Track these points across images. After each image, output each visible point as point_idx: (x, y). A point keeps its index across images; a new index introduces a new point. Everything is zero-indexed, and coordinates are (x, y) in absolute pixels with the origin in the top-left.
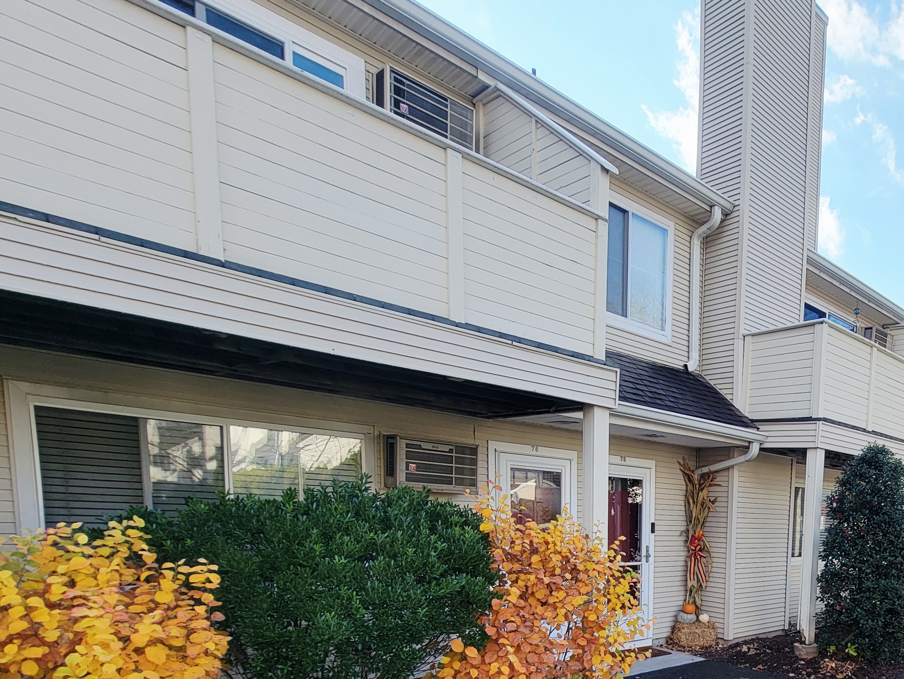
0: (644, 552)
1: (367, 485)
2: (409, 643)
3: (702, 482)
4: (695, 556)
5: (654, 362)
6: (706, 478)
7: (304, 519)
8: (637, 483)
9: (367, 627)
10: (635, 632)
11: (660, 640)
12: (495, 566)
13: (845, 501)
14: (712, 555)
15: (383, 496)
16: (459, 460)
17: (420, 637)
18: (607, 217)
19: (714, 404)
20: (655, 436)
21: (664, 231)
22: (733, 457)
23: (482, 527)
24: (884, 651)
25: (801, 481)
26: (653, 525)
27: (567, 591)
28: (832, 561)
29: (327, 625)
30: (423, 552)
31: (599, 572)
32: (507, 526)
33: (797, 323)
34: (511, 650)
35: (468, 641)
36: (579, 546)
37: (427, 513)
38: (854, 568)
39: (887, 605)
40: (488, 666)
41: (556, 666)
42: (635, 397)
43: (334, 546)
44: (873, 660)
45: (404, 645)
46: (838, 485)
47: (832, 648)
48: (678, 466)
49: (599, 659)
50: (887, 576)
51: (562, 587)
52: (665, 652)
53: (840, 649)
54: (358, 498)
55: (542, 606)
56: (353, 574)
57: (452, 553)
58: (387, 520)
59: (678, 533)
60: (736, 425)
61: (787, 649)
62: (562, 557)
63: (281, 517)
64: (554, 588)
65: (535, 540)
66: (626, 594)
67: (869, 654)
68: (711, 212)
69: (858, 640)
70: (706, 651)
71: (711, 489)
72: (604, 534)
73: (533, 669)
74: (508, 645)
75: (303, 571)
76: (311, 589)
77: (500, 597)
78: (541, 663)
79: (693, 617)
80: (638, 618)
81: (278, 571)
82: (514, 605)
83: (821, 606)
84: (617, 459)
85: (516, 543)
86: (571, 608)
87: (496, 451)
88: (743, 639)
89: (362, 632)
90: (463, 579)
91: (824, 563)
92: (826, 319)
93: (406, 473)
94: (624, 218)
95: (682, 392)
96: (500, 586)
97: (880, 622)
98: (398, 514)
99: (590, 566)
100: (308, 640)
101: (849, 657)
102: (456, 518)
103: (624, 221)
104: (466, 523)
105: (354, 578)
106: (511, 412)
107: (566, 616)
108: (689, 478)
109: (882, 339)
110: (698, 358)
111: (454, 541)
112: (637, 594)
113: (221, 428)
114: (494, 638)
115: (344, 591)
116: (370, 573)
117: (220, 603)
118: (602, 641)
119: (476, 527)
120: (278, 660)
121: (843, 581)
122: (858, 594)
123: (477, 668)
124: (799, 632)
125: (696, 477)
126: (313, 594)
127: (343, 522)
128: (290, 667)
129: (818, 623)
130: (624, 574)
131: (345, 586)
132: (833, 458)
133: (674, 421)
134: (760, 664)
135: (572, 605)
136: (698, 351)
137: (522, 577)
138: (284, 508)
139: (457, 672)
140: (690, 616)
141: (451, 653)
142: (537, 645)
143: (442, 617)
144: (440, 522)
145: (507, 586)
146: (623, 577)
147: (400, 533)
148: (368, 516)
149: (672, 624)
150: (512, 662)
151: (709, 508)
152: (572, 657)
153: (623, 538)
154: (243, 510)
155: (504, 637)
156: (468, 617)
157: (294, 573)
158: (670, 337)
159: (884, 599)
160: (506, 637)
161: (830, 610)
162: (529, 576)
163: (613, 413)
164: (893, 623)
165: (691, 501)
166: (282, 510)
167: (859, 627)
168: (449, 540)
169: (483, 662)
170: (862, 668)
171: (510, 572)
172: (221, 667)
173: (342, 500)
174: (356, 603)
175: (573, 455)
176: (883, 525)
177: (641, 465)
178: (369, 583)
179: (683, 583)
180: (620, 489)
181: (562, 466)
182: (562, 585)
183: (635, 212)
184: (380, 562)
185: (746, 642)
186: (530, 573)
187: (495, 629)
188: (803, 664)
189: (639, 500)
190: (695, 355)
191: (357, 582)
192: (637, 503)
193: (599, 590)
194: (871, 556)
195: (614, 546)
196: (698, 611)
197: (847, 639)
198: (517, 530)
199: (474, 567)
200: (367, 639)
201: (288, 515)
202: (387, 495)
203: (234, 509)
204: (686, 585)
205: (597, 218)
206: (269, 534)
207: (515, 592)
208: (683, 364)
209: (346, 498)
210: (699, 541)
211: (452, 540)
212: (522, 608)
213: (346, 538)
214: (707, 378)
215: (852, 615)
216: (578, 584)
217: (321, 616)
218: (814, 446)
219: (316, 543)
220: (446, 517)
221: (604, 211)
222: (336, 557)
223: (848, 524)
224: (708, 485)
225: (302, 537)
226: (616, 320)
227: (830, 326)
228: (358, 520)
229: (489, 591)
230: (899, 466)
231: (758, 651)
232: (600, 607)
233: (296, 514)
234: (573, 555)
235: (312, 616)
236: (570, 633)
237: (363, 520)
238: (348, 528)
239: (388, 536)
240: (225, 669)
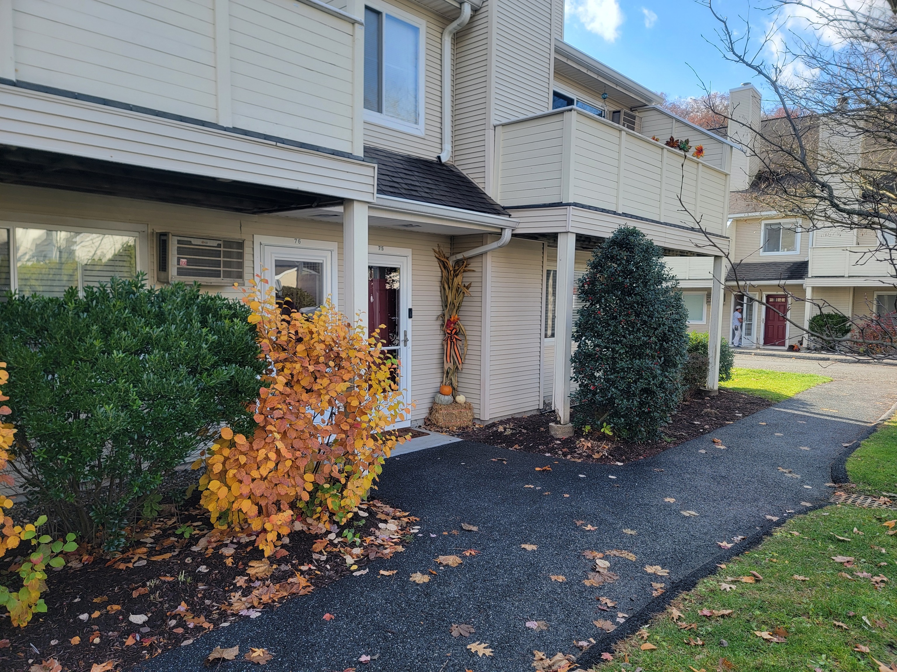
0: (402, 337)
1: (143, 282)
2: (182, 431)
3: (457, 268)
4: (451, 339)
5: (409, 155)
6: (461, 264)
7: (85, 316)
8: (394, 270)
9: (143, 418)
10: (395, 416)
11: (418, 422)
12: (262, 355)
13: (597, 283)
14: (468, 338)
15: (157, 293)
16: (228, 255)
17: (192, 426)
18: (363, 21)
19: (467, 193)
20: (411, 225)
21: (416, 30)
22: (487, 244)
23: (250, 319)
24: (640, 431)
25: (552, 264)
26: (410, 310)
27: (331, 378)
28: (585, 342)
29: (106, 417)
30: (195, 345)
31: (360, 359)
32: (274, 317)
33: (546, 112)
34: (278, 436)
35: (238, 429)
36: (342, 334)
37: (198, 307)
38: (607, 348)
39: (641, 384)
40: (256, 452)
41: (320, 450)
42: (391, 190)
43: (113, 341)
44: (629, 440)
45: (177, 434)
46: (589, 267)
47: (588, 428)
48: (433, 253)
49: (362, 442)
50: (641, 356)
51: (326, 375)
52: (423, 433)
53: (596, 428)
54: (134, 295)
55: (307, 393)
56: (130, 368)
57: (222, 345)
58: (162, 315)
59: (435, 318)
60: (489, 213)
61: (542, 429)
62: (326, 345)
63: (63, 315)
64: (318, 376)
65: (300, 331)
66: (386, 380)
67: (625, 434)
68: (461, 9)
69: (613, 420)
70: (463, 431)
71: (465, 274)
72: (365, 323)
73: (298, 454)
74: (275, 432)
75: (83, 366)
76: (91, 382)
77: (267, 386)
78: (307, 448)
79: (449, 398)
80: (399, 403)
81: (60, 366)
82: (280, 392)
83: (575, 386)
84: (375, 249)
85: (282, 334)
86: (334, 395)
87: (261, 244)
88: (499, 419)
89: (138, 422)
90: (233, 369)
91: (577, 344)
92: (574, 107)
93: (178, 268)
94: (378, 19)
95: (436, 183)
96: (267, 374)
97: (635, 402)
98: (171, 309)
99: (352, 353)
100: (87, 431)
101: (603, 437)
102: (225, 311)
103: (378, 22)
104: (235, 315)
105: (131, 371)
106: (276, 208)
107: (330, 402)
108: (444, 265)
109: (631, 123)
110: (450, 149)
111: (224, 333)
112: (397, 378)
113: (8, 230)
114: (262, 425)
115: (121, 384)
116: (145, 365)
117: (8, 398)
118: (364, 425)
119: (244, 319)
120: (59, 450)
121: (596, 361)
122: (611, 375)
123: (245, 455)
124: (554, 411)
125: (451, 263)
126: (93, 387)
127: (121, 318)
128: (70, 457)
129: (572, 401)
130: (385, 361)
131: (122, 379)
132: (584, 241)
133: (429, 211)
134: (516, 444)
135: (336, 391)
136: (450, 143)
137: (288, 365)
138: (66, 306)
139: (227, 459)
140: (447, 398)
141: (220, 439)
142: (303, 431)
143: (212, 406)
144: (210, 315)
145: (274, 374)
146: (384, 364)
147: (173, 327)
148: (144, 311)
149: (429, 405)
150: (279, 448)
151: (464, 293)
152: (336, 441)
153: (383, 326)
154: (29, 309)
155: (271, 424)
156: (237, 406)
157: (75, 368)
158: (423, 130)
159: (638, 379)
160: (273, 424)
161: (584, 390)
162: (294, 365)
163: (371, 206)
164: (648, 403)
165: (446, 287)
166: (65, 308)
167: (614, 407)
168: (219, 332)
169: (251, 448)
170: (618, 448)
171: (276, 362)
172: (7, 459)
173: (120, 297)
174: (133, 395)
175: (334, 246)
176: (635, 305)
177: (399, 254)
178: (145, 375)
179: (439, 366)
180: (378, 278)
181: (324, 257)
182: (326, 372)
183: (389, 13)
184: (155, 356)
185: (501, 422)
186: (296, 362)
187: (263, 416)
188: (558, 444)
189: (396, 286)
190: (448, 146)
191: (134, 375)
192: (395, 290)
193: (360, 376)
194: (624, 337)
195: (374, 334)
196: (455, 392)
197: (602, 419)
198: (283, 320)
199: (243, 357)
200: (143, 429)
201: (70, 312)
202: (161, 291)
203: (20, 308)
204: (443, 368)
205: (354, 22)
206: (52, 331)
207: (282, 380)
208: (436, 155)
209: (124, 295)
210: (455, 324)
211: (222, 332)
212: (288, 396)
213: (124, 334)
214: (460, 168)
215: (606, 395)
216: (341, 371)
217: (100, 407)
218: (565, 231)
219: (96, 339)
220: (216, 310)
221: (360, 15)
222: (115, 351)
223: (600, 306)
224: (462, 271)
225: (83, 333)
226: (373, 116)
227: (579, 113)
228: (134, 316)
229: (257, 380)
230: (651, 247)
231: (514, 431)
232: (362, 393)
233: (78, 312)
234: (337, 343)
235: (92, 408)
236: (334, 418)
237: (139, 315)
238: (125, 324)
239: (162, 330)
240: (10, 459)
